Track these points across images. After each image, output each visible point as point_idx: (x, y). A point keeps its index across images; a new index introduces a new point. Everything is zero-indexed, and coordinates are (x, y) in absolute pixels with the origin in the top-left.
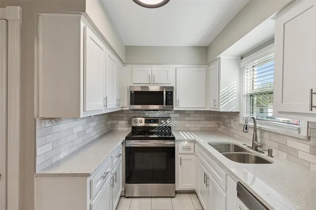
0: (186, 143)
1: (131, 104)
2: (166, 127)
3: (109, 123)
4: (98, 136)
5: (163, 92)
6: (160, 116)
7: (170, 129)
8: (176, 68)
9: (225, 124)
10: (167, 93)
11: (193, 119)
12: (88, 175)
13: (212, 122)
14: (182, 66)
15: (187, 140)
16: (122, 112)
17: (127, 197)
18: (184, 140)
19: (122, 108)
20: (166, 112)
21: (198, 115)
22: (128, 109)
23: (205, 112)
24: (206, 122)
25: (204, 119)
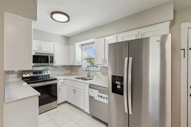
0: (62, 80)
2: (47, 75)
6: (43, 70)
7: (49, 76)
8: (54, 45)
9: (75, 71)
10: (50, 57)
11: (61, 70)
13: (69, 71)
14: (57, 44)
15: (62, 79)
18: (61, 80)
20: (46, 67)
21: (63, 68)
23: (66, 66)
24: (67, 71)
25: (65, 69)
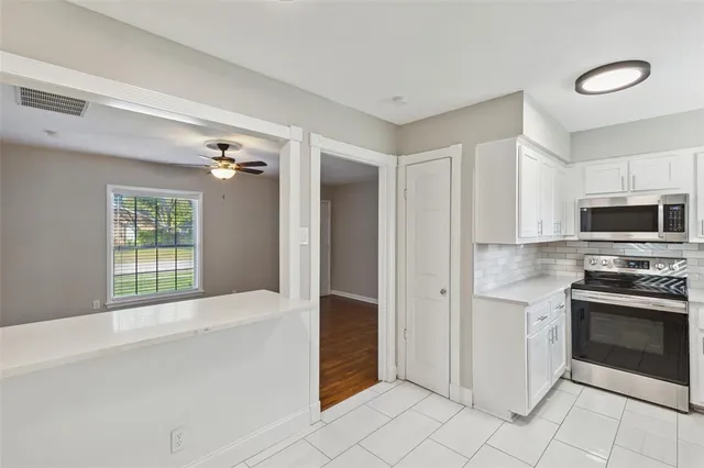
1: (583, 229)
2: (670, 278)
3: (539, 261)
4: (523, 277)
5: (657, 206)
8: (696, 156)
10: (666, 207)
12: (526, 305)
16: (563, 243)
17: (574, 382)
19: (565, 236)
22: (576, 238)
